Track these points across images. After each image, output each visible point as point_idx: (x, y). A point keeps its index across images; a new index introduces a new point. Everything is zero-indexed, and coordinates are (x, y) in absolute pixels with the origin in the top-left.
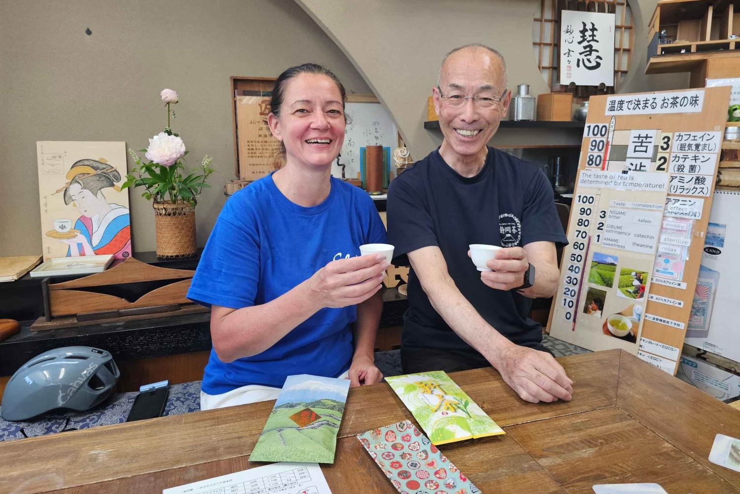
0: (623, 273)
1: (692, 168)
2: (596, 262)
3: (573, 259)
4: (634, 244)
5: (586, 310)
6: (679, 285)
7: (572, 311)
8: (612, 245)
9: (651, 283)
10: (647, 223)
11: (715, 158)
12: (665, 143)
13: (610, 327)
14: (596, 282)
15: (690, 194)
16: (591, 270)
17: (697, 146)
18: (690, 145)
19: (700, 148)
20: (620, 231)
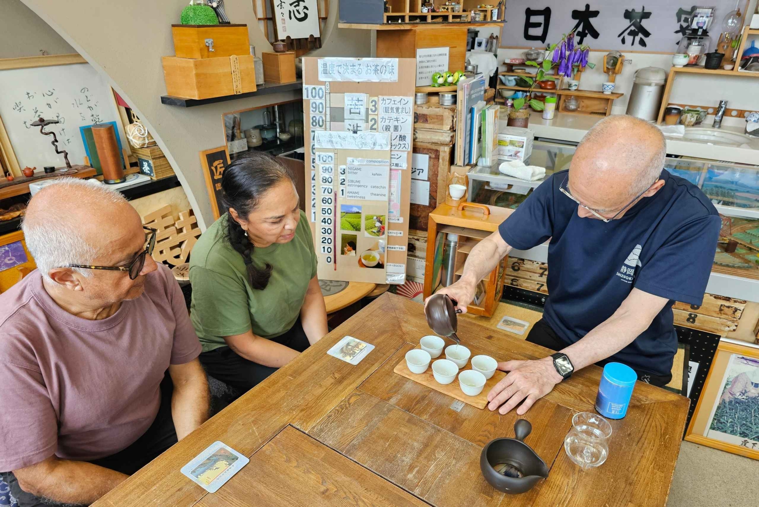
0: (367, 219)
1: (396, 128)
2: (344, 212)
3: (324, 212)
4: (372, 194)
5: (343, 252)
6: (398, 220)
7: (332, 255)
8: (355, 197)
9: (389, 222)
10: (379, 176)
11: (410, 119)
12: (373, 106)
13: (363, 261)
14: (348, 229)
15: (397, 149)
16: (341, 220)
17: (397, 109)
18: (392, 109)
19: (400, 111)
20: (359, 184)
